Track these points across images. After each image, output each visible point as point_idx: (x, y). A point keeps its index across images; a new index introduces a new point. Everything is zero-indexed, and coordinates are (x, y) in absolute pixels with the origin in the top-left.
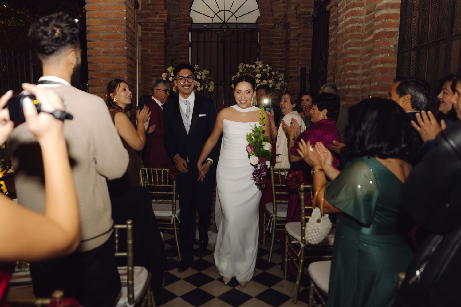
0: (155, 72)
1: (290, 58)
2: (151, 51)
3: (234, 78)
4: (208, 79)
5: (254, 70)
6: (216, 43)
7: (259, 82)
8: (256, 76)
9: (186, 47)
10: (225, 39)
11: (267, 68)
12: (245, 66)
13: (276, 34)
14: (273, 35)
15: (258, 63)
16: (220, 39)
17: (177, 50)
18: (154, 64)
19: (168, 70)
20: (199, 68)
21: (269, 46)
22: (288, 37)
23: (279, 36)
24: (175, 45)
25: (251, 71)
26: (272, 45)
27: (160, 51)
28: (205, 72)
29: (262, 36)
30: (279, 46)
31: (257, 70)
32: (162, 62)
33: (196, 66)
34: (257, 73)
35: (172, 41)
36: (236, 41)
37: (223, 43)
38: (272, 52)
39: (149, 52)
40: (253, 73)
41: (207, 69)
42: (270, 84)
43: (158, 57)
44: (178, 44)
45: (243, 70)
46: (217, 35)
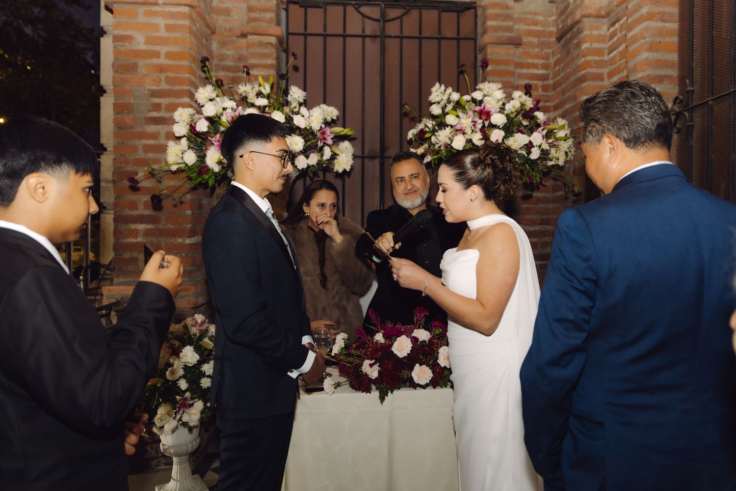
0: (157, 107)
1: (584, 72)
2: (144, 39)
3: (413, 134)
4: (331, 133)
5: (480, 106)
6: (360, 39)
7: (503, 140)
8: (490, 122)
9: (268, 43)
10: (383, 30)
11: (519, 99)
12: (450, 94)
13: (530, 17)
14: (520, 20)
15: (488, 88)
16: (371, 28)
17: (241, 53)
18: (153, 81)
19: (198, 100)
20: (305, 100)
21: (511, 49)
22: (572, 13)
23: (536, 24)
24: (235, 38)
25: (469, 108)
26: (521, 44)
27: (175, 42)
28: (322, 112)
29: (491, 19)
30: (536, 50)
31: (490, 104)
32: (182, 75)
33: (296, 94)
34: (491, 113)
35: (228, 26)
36: (416, 34)
37: (379, 39)
38: (519, 65)
39: (139, 43)
40: (478, 112)
41: (328, 105)
42: (533, 147)
43: (168, 60)
44: (244, 35)
45: (443, 108)
46: (360, 17)
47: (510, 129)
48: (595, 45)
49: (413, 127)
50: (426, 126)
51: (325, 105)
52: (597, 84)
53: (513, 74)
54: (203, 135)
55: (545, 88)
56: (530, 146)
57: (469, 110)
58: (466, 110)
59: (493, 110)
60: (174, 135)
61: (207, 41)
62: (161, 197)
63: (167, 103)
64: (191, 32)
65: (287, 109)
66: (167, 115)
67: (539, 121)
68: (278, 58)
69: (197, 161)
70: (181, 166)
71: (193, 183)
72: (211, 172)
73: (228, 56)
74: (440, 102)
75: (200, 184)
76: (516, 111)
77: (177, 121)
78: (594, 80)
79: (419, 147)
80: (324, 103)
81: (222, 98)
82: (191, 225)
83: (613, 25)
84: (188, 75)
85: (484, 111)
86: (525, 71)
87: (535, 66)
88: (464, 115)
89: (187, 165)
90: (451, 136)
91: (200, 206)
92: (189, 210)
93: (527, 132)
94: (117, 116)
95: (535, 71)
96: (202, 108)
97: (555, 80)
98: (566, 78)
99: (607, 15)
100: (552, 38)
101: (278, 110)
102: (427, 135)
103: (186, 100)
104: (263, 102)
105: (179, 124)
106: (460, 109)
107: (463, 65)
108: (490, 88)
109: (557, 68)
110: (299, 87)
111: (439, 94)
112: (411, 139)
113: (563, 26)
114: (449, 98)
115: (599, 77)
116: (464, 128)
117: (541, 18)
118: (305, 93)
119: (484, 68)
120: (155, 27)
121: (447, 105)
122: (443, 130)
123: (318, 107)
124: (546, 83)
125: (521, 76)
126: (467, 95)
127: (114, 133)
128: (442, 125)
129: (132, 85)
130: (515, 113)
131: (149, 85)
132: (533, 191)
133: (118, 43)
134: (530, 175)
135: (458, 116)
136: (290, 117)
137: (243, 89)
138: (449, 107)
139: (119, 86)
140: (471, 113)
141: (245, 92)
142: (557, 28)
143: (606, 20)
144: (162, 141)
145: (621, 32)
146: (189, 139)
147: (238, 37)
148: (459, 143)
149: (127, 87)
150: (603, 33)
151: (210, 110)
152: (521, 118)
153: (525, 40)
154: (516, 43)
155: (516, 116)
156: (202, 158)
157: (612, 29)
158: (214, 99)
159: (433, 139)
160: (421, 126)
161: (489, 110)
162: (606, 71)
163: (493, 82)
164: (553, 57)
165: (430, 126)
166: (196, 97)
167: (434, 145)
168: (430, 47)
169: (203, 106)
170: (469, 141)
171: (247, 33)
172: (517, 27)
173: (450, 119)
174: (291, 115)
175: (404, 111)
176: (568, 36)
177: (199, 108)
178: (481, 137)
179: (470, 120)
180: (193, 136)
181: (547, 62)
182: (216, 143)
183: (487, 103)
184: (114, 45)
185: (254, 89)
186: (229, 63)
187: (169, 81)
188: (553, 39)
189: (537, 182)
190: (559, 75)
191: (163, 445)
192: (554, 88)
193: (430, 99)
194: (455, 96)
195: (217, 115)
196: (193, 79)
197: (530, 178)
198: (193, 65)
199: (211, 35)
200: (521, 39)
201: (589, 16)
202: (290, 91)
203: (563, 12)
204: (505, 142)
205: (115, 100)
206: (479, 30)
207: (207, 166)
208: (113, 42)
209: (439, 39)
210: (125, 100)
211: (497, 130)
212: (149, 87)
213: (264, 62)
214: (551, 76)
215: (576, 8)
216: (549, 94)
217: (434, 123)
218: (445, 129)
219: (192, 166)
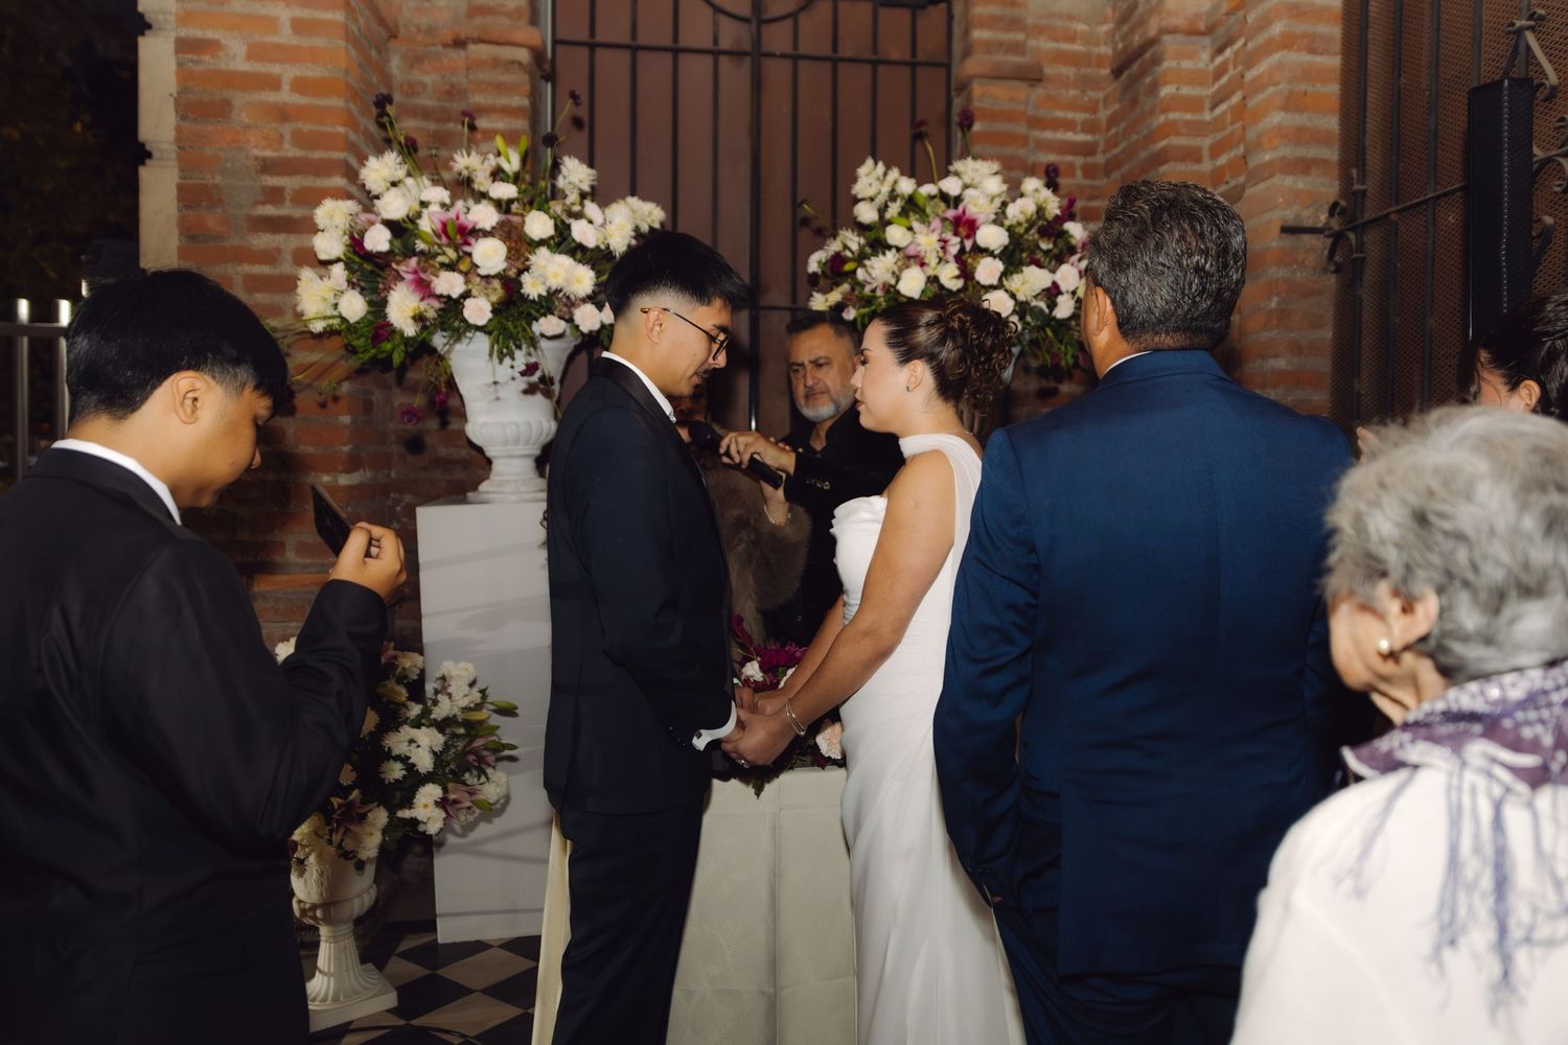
0: (275, 195)
1: (1163, 143)
2: (245, 48)
3: (819, 262)
5: (956, 207)
6: (709, 59)
7: (1000, 279)
8: (975, 242)
9: (513, 62)
10: (757, 40)
11: (1035, 195)
12: (896, 182)
13: (1059, 23)
14: (1039, 30)
15: (973, 170)
16: (731, 34)
17: (454, 80)
18: (266, 139)
19: (366, 182)
20: (592, 187)
21: (1021, 90)
22: (1142, 22)
23: (1071, 38)
24: (440, 48)
25: (934, 212)
26: (1039, 80)
27: (314, 56)
28: (631, 213)
29: (981, 26)
30: (1072, 93)
31: (975, 205)
32: (329, 129)
33: (575, 174)
34: (978, 223)
35: (424, 21)
36: (827, 51)
37: (747, 61)
38: (1037, 123)
39: (235, 57)
40: (951, 222)
41: (644, 198)
42: (1060, 293)
43: (297, 95)
44: (459, 44)
45: (882, 210)
46: (709, 11)
47: (1014, 257)
48: (1185, 90)
49: (820, 247)
50: (846, 247)
51: (635, 198)
52: (1189, 168)
53: (1025, 140)
54: (382, 259)
55: (1089, 172)
56: (1054, 292)
57: (932, 215)
58: (927, 216)
59: (981, 218)
60: (316, 255)
61: (380, 53)
62: (293, 388)
63: (297, 186)
64: (349, 37)
65: (557, 207)
66: (298, 213)
67: (1073, 242)
68: (535, 95)
69: (368, 312)
70: (331, 322)
71: (359, 359)
72: (397, 337)
73: (424, 86)
74: (876, 197)
75: (374, 361)
76: (1027, 221)
77: (321, 227)
78: (1183, 159)
79: (832, 290)
80: (633, 195)
81: (419, 180)
82: (350, 446)
83: (1220, 50)
84: (341, 130)
85: (964, 218)
86: (1048, 135)
87: (1069, 125)
88: (923, 226)
89: (344, 320)
90: (896, 269)
91: (368, 407)
92: (347, 414)
93: (1050, 262)
94: (185, 212)
95: (1070, 136)
96: (376, 201)
97: (1109, 156)
98: (1131, 152)
99: (1210, 30)
100: (1104, 68)
101: (539, 209)
102: (848, 267)
103: (339, 181)
104: (506, 191)
105: (326, 234)
106: (915, 212)
107: (923, 123)
108: (977, 170)
109: (1113, 131)
110: (581, 160)
111: (872, 181)
112: (815, 274)
113: (1125, 48)
114: (893, 190)
115: (1193, 155)
116: (922, 254)
117: (1081, 27)
118: (593, 172)
119: (965, 129)
120: (271, 24)
121: (889, 203)
122: (881, 256)
123: (622, 202)
124: (1090, 160)
125: (1042, 145)
126: (929, 182)
127: (179, 248)
128: (879, 245)
129: (217, 146)
130: (1025, 225)
131: (257, 147)
132: (1060, 380)
133: (186, 56)
134: (1055, 349)
135: (910, 229)
136: (563, 222)
137: (463, 162)
138: (894, 210)
139: (191, 147)
140: (936, 223)
141: (467, 168)
142: (1114, 50)
143: (1207, 40)
144: (286, 268)
145: (1235, 67)
146: (348, 267)
147: (445, 46)
148: (912, 284)
149: (209, 151)
150: (1201, 65)
151: (394, 206)
152: (1036, 236)
153: (1049, 70)
154: (1032, 76)
155: (1027, 230)
156: (378, 306)
157: (1219, 60)
158: (399, 182)
159: (861, 274)
160: (834, 247)
161: (974, 217)
162: (1205, 143)
163: (984, 158)
164: (1105, 108)
165: (855, 247)
166: (362, 177)
167: (862, 285)
168: (855, 80)
169: (377, 197)
170: (933, 280)
171: (468, 38)
172: (1032, 43)
173: (895, 234)
174: (567, 221)
175: (799, 217)
176: (1135, 67)
177: (368, 200)
178: (957, 272)
179: (935, 237)
180: (357, 259)
181: (1093, 117)
182: (409, 277)
183: (969, 203)
184: (177, 59)
185: (486, 163)
186: (426, 101)
187: (300, 139)
188: (1106, 72)
189: (1067, 364)
190: (1117, 145)
191: (300, 901)
192: (1107, 173)
193: (853, 192)
194: (906, 186)
195: (408, 216)
196: (353, 136)
197: (1054, 356)
198: (352, 106)
199: (388, 40)
200: (1041, 71)
201: (1174, 31)
202: (562, 167)
203: (1123, 19)
204: (1005, 282)
205: (180, 178)
206: (957, 47)
207: (389, 325)
208: (177, 52)
209: (875, 64)
210: (203, 179)
211: (989, 260)
212: (256, 152)
213: (503, 101)
214: (1101, 146)
215: (1152, 11)
216: (1098, 183)
217: (862, 241)
218: (884, 254)
219: (357, 323)
